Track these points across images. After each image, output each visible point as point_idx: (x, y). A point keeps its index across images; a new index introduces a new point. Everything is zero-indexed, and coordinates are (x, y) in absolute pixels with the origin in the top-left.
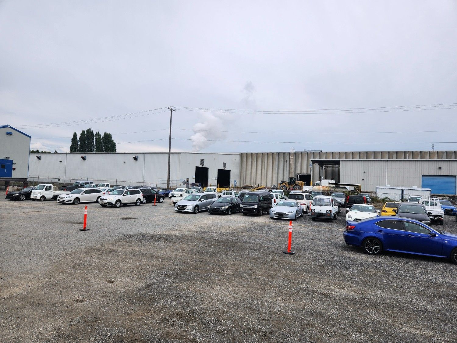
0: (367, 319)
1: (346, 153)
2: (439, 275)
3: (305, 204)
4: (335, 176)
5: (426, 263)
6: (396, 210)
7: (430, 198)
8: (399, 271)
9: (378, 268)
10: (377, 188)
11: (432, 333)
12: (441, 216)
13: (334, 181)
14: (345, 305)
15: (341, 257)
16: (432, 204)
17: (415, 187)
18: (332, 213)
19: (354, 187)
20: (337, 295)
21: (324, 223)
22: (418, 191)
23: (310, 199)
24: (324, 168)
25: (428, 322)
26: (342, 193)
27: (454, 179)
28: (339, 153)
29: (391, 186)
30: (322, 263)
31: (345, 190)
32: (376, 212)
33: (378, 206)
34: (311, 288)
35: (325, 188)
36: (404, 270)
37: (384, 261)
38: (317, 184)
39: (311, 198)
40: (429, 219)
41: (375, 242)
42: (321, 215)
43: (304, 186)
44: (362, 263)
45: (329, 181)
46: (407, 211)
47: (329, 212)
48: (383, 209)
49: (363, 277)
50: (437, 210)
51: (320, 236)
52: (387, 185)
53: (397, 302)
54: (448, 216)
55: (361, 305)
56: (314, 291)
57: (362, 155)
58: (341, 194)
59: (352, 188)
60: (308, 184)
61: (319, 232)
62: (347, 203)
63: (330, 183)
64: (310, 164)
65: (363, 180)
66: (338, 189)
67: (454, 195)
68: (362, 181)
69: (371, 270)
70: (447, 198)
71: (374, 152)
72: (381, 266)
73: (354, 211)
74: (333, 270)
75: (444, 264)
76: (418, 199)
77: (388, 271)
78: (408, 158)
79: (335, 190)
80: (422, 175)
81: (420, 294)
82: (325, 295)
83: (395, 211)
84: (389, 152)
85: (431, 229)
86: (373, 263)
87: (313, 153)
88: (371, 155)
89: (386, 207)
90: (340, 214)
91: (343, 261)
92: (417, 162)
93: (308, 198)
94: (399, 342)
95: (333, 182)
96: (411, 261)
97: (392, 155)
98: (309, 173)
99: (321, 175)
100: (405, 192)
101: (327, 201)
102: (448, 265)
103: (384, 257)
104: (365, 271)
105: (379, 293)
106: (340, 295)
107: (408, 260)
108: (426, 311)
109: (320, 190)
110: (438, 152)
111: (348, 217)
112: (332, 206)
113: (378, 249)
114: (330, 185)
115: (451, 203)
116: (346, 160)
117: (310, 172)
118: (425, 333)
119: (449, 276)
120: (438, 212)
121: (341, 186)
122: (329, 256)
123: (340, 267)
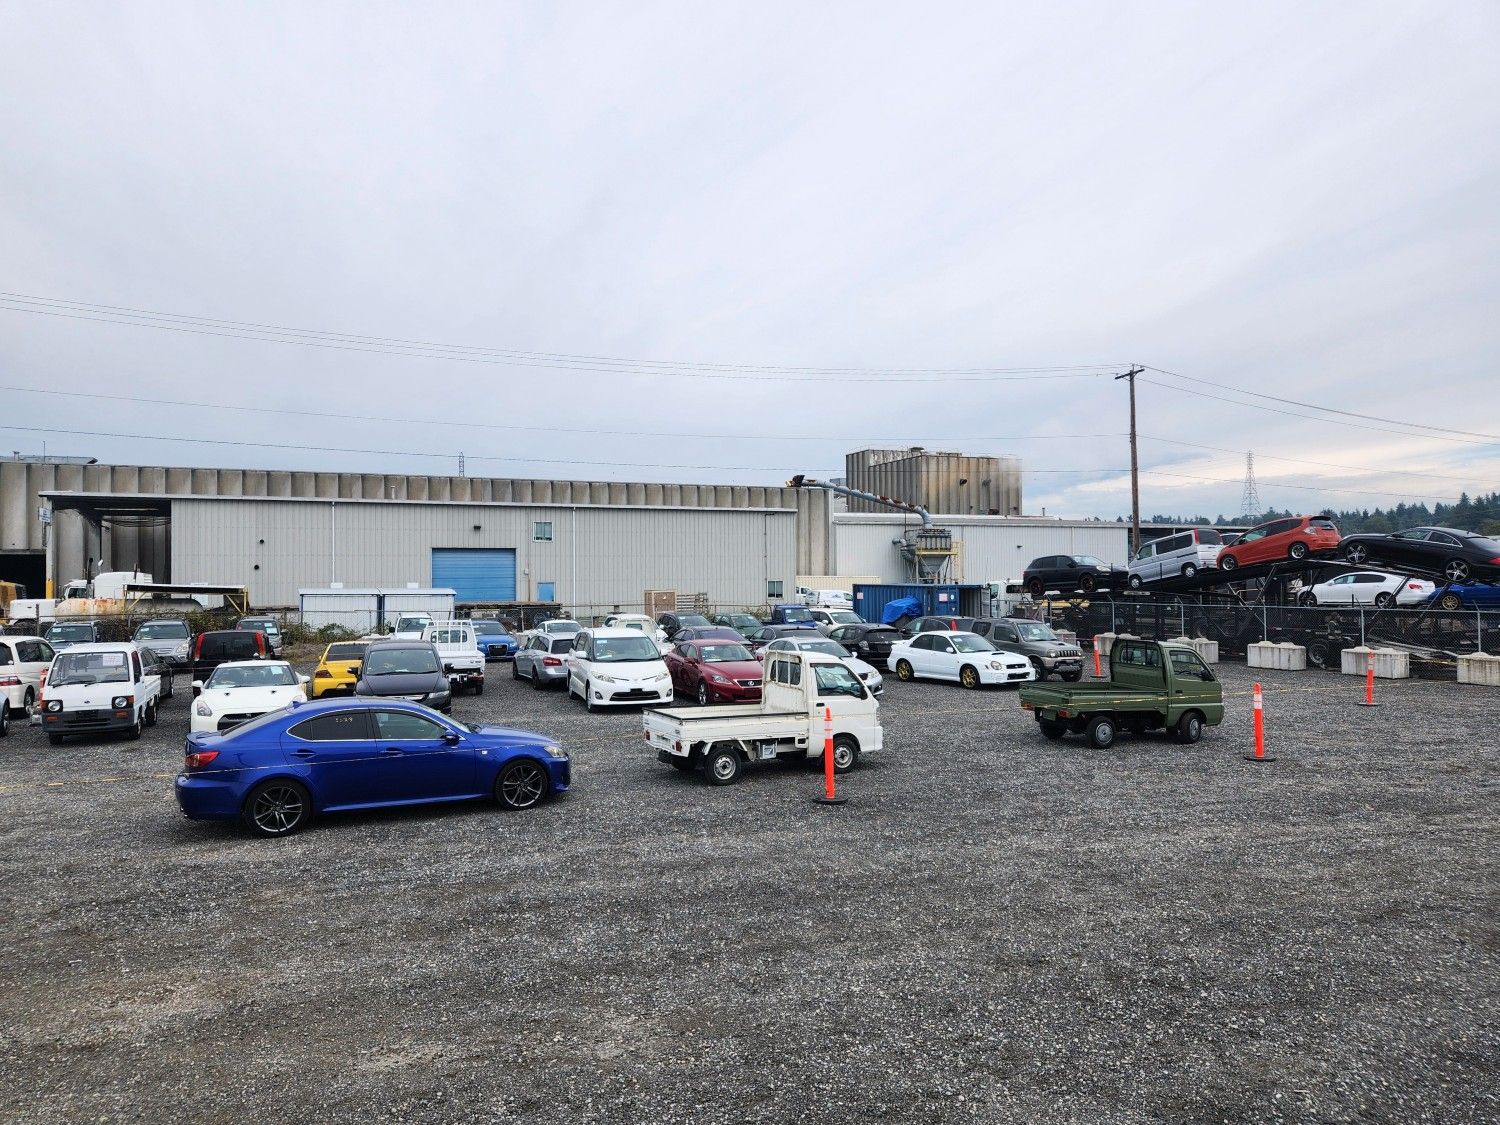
0: (247, 1079)
1: (194, 471)
2: (465, 854)
3: (19, 682)
4: (154, 557)
5: (434, 824)
6: (357, 669)
7: (451, 621)
8: (358, 871)
9: (295, 878)
10: (302, 595)
11: (437, 1049)
12: (478, 670)
13: (149, 577)
14: (167, 1058)
15: (166, 871)
16: (456, 637)
17: (413, 587)
18: (136, 707)
19: (225, 597)
20: (140, 1033)
21: (100, 750)
22: (422, 599)
23: (39, 658)
24: (107, 528)
25: (427, 1016)
26: (180, 623)
27: (510, 557)
28: (167, 470)
29: (346, 587)
30: (82, 919)
31: (189, 609)
32: (295, 682)
33: (305, 654)
34: (28, 1041)
35: (108, 605)
36: (373, 865)
37: (315, 850)
38: (74, 593)
39: (46, 651)
40: (447, 685)
41: (286, 791)
42: (90, 721)
43: (15, 602)
44: (240, 878)
45: (127, 577)
46: (388, 667)
47: (124, 704)
48: (321, 668)
49: (242, 928)
50: (466, 655)
51: (83, 805)
52: (333, 585)
53: (345, 981)
54: (496, 665)
55: (227, 1039)
56: (42, 1047)
57: (251, 482)
58: (177, 626)
59: (218, 601)
60: (37, 592)
61: (80, 789)
62: (197, 660)
63: (131, 588)
64: (41, 513)
65: (257, 567)
66: (162, 609)
67: (513, 603)
68: (254, 571)
69: (270, 894)
70: (495, 612)
71: (293, 474)
72: (305, 870)
73: (221, 686)
74: (129, 933)
75: (480, 817)
76: (421, 621)
77: (325, 880)
78: (396, 498)
79: (153, 611)
80: (433, 549)
81: (413, 931)
82: (90, 1048)
83: (354, 671)
84: (340, 476)
85: (447, 723)
86: (279, 865)
87: (57, 467)
88: (284, 484)
89: (329, 658)
90: (171, 701)
91: (172, 885)
92: (418, 510)
93: (29, 653)
94: (344, 1120)
95: (144, 579)
96: (394, 829)
97: (351, 486)
98: (38, 545)
99: (94, 553)
100: (388, 604)
101: (115, 664)
102: (488, 816)
103: (313, 836)
104: (248, 904)
105: (293, 970)
106: (152, 1028)
107: (386, 827)
108: (427, 982)
109: (87, 617)
110: (472, 480)
111: (199, 714)
112: (137, 680)
113: (297, 815)
114: (131, 595)
115: (502, 629)
116: (194, 500)
117: (44, 544)
118: (419, 1055)
119: (488, 852)
120: (470, 660)
121: (174, 596)
122: (117, 879)
123: (157, 915)
